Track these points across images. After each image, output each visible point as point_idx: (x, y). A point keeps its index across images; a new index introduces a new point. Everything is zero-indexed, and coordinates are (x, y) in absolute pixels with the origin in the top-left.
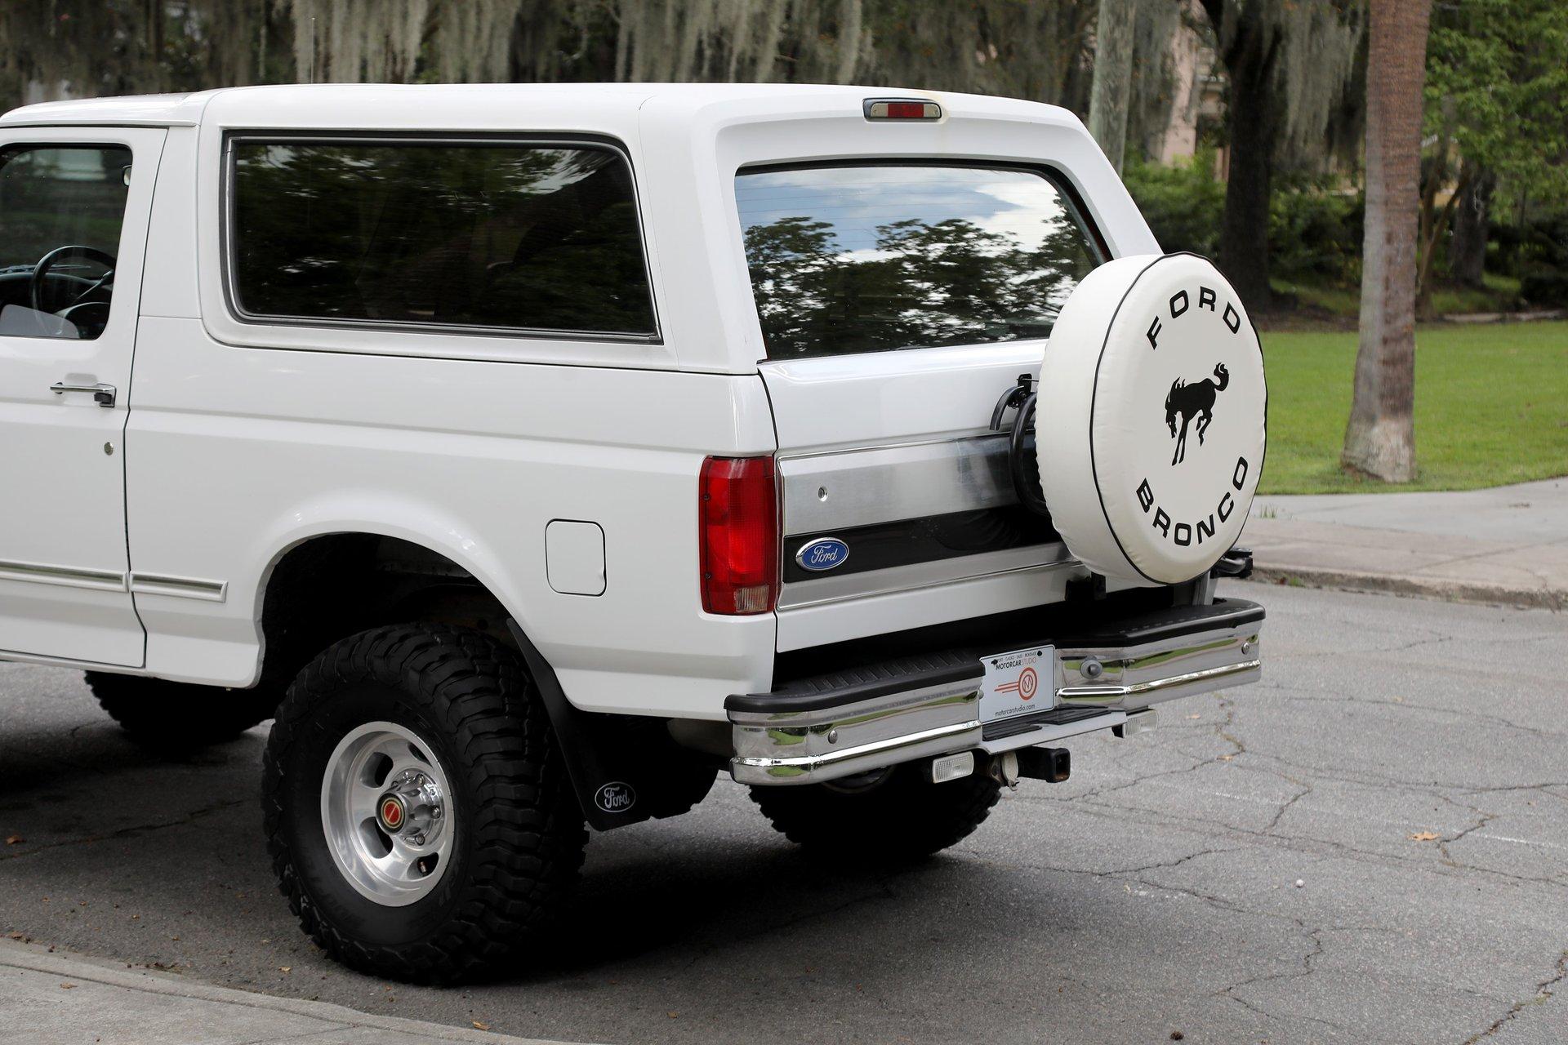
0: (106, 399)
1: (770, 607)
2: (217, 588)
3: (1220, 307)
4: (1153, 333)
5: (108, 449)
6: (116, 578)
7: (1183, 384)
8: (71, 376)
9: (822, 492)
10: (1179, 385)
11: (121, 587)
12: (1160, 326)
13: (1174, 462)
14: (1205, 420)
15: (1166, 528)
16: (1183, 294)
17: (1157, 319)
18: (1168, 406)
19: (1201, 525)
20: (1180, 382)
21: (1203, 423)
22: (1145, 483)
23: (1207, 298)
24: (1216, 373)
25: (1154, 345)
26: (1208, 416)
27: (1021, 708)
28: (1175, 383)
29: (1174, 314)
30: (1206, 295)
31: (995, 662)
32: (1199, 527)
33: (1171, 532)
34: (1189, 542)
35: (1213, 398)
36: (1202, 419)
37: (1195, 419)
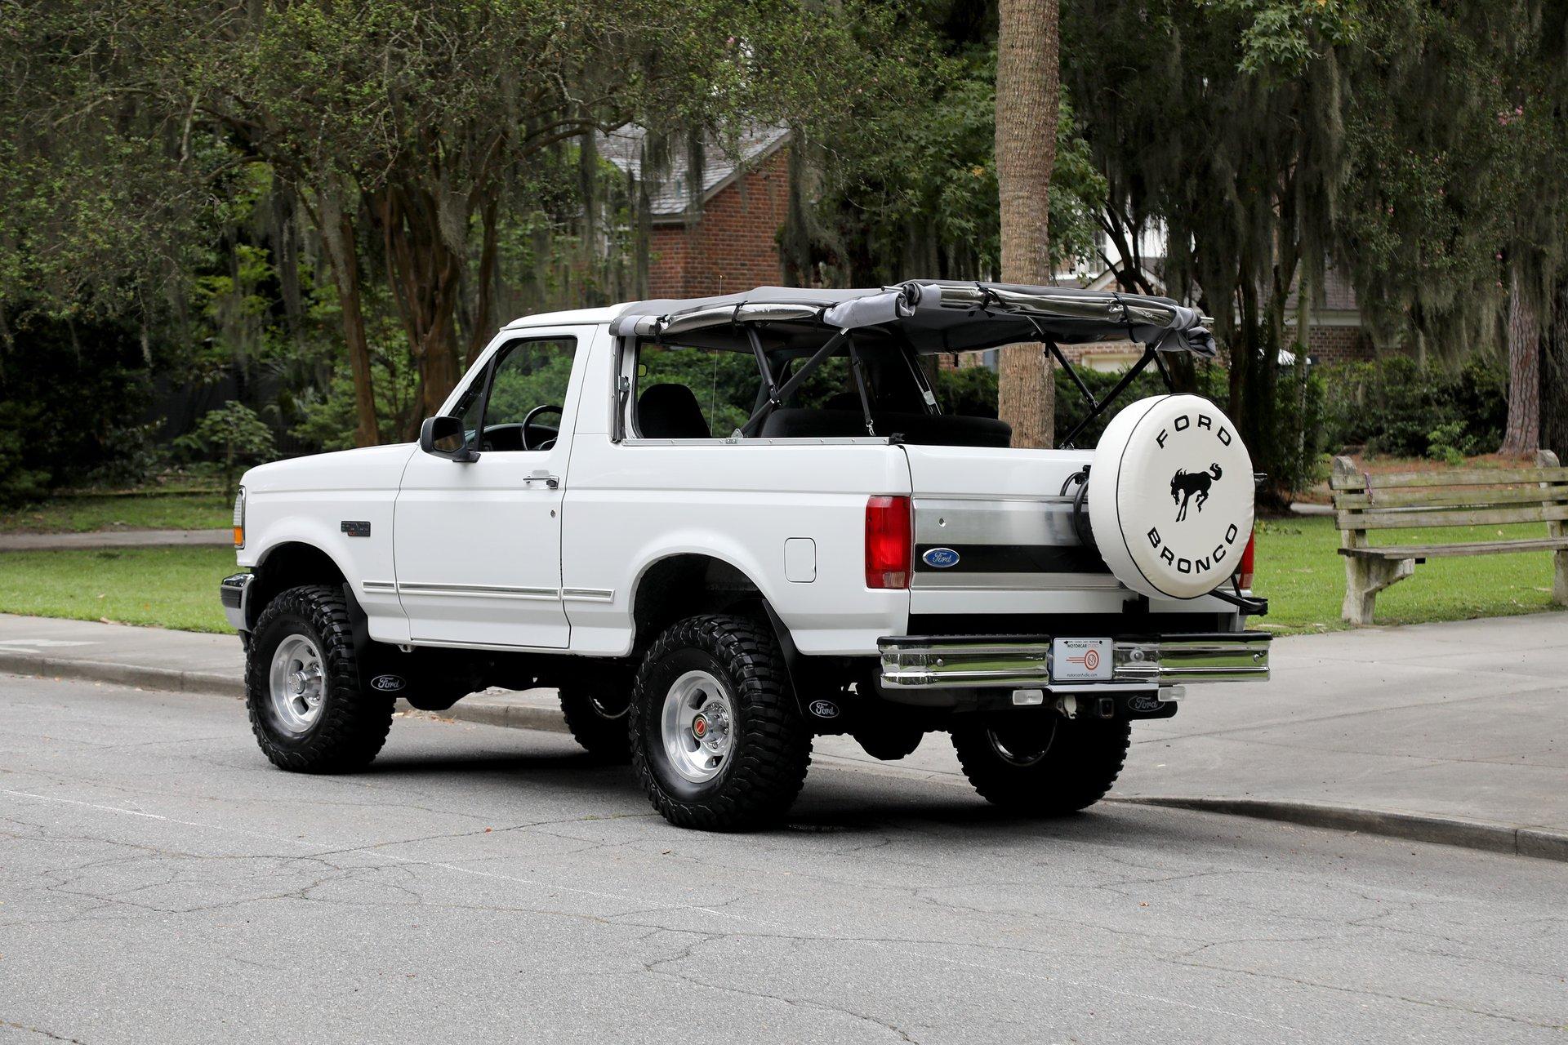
0: (553, 484)
1: (906, 586)
2: (607, 594)
3: (1215, 428)
4: (1161, 439)
5: (553, 513)
6: (554, 592)
7: (1185, 473)
8: (535, 472)
9: (941, 521)
10: (1181, 473)
11: (556, 598)
12: (1167, 435)
13: (1178, 520)
14: (1203, 497)
15: (1170, 560)
17: (1164, 430)
18: (1172, 484)
19: (1199, 562)
21: (1201, 499)
22: (1154, 530)
23: (1204, 421)
24: (1212, 468)
25: (1162, 446)
26: (1206, 495)
27: (1086, 675)
28: (1178, 473)
29: (1178, 429)
30: (1203, 420)
31: (1066, 643)
32: (1197, 562)
33: (1175, 562)
34: (1188, 571)
35: (1208, 485)
36: (1201, 496)
37: (1195, 496)
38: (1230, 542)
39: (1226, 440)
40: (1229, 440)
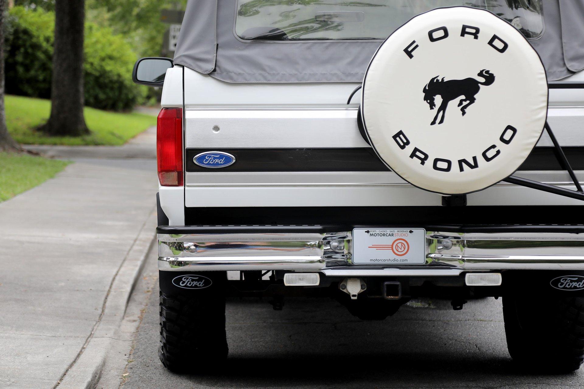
1: (180, 183)
4: (410, 49)
7: (443, 79)
9: (217, 129)
10: (437, 80)
12: (417, 46)
13: (433, 123)
14: (468, 102)
17: (414, 42)
18: (425, 90)
20: (440, 79)
21: (465, 103)
24: (480, 74)
25: (411, 56)
26: (472, 100)
28: (433, 79)
31: (368, 232)
32: (460, 162)
33: (429, 162)
34: (448, 169)
35: (477, 90)
36: (465, 100)
37: (457, 100)
40: (506, 46)
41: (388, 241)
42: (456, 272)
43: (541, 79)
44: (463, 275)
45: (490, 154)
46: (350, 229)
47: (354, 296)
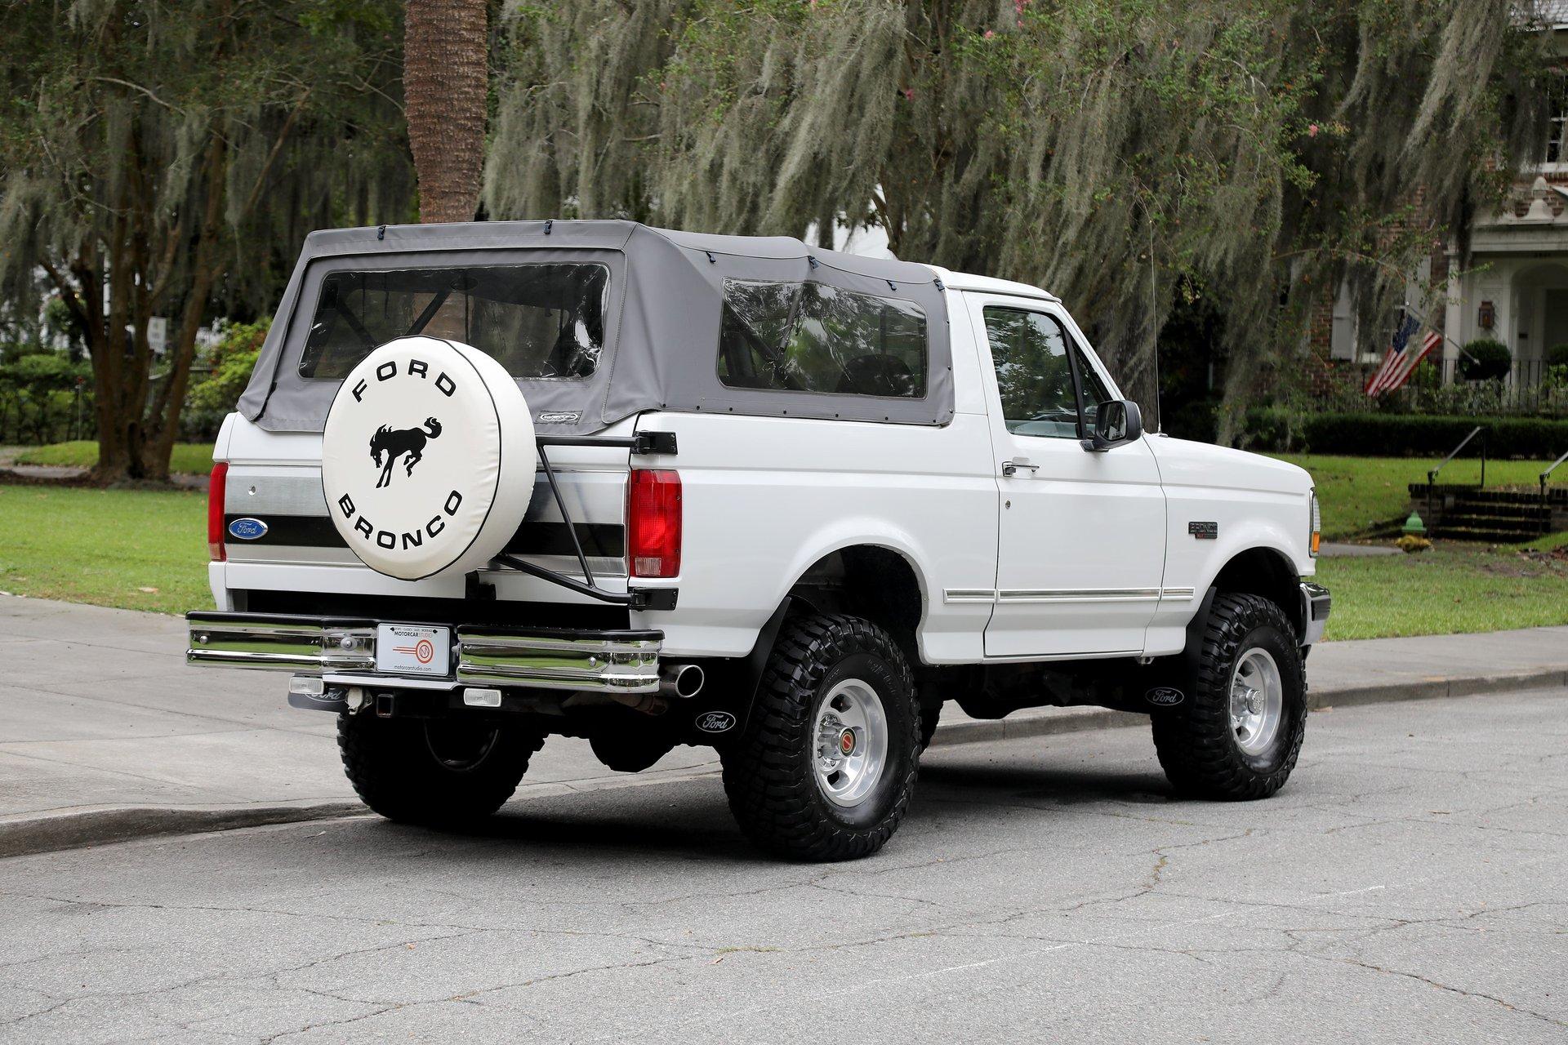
1: (223, 558)
3: (433, 375)
4: (358, 390)
7: (389, 429)
9: (253, 489)
10: (385, 431)
12: (365, 386)
13: (379, 485)
14: (414, 459)
15: (368, 533)
16: (393, 364)
17: (363, 380)
18: (371, 444)
19: (406, 536)
20: (387, 428)
21: (411, 461)
22: (346, 497)
23: (418, 368)
24: (427, 424)
25: (359, 399)
26: (418, 457)
27: (418, 668)
28: (381, 428)
29: (381, 378)
30: (416, 366)
31: (393, 629)
32: (404, 537)
33: (374, 535)
34: (391, 546)
35: (423, 444)
36: (411, 457)
37: (403, 457)
38: (452, 513)
39: (448, 387)
40: (453, 387)
41: (412, 642)
42: (448, 686)
43: (493, 431)
44: (459, 691)
45: (434, 528)
46: (374, 626)
47: (352, 710)
